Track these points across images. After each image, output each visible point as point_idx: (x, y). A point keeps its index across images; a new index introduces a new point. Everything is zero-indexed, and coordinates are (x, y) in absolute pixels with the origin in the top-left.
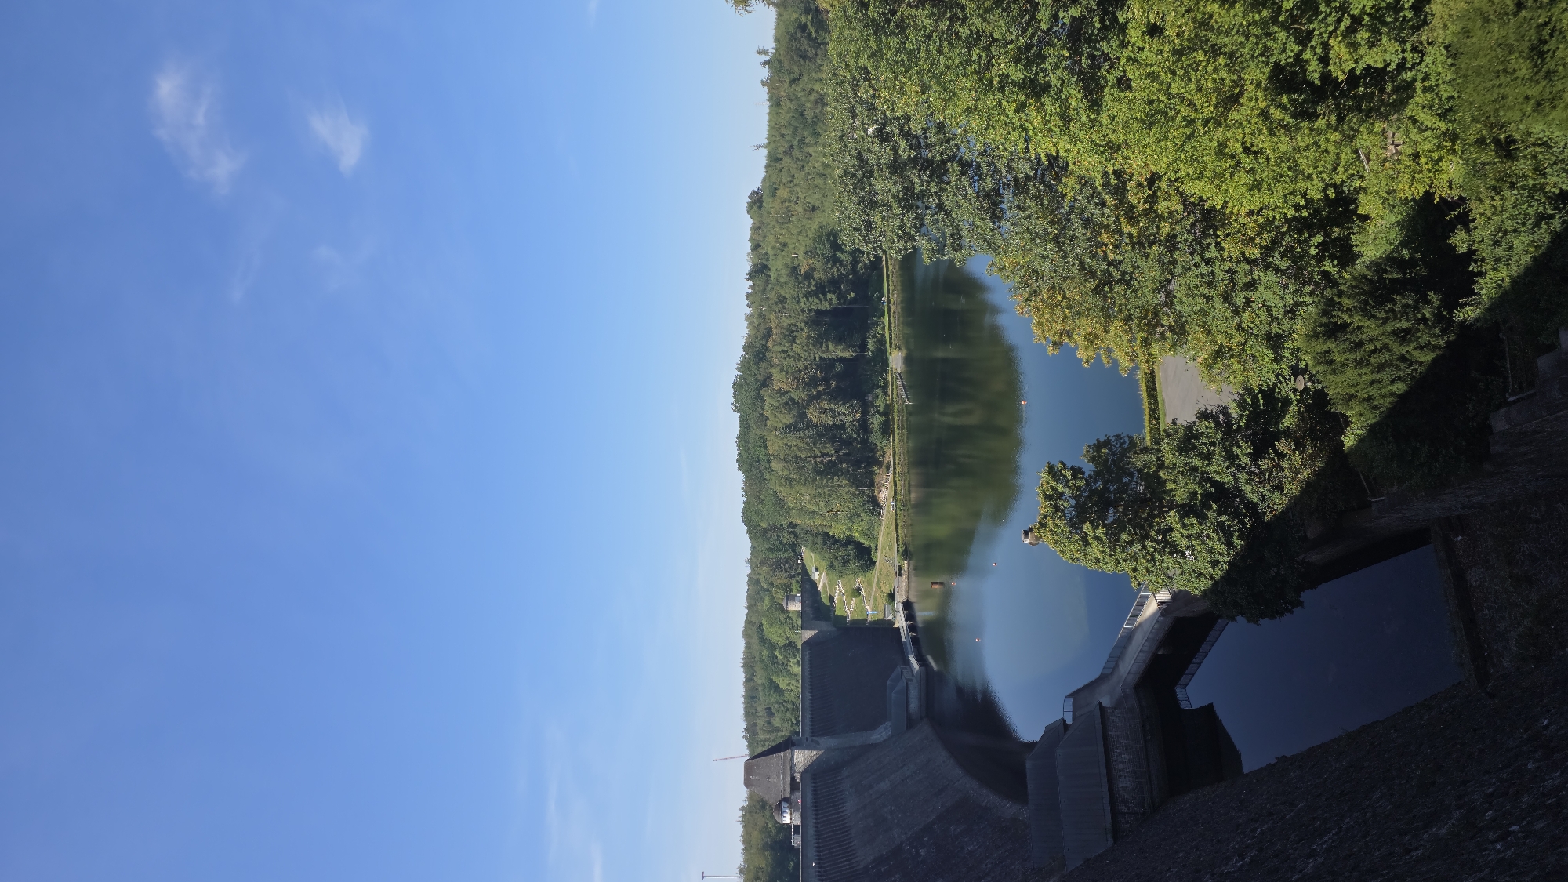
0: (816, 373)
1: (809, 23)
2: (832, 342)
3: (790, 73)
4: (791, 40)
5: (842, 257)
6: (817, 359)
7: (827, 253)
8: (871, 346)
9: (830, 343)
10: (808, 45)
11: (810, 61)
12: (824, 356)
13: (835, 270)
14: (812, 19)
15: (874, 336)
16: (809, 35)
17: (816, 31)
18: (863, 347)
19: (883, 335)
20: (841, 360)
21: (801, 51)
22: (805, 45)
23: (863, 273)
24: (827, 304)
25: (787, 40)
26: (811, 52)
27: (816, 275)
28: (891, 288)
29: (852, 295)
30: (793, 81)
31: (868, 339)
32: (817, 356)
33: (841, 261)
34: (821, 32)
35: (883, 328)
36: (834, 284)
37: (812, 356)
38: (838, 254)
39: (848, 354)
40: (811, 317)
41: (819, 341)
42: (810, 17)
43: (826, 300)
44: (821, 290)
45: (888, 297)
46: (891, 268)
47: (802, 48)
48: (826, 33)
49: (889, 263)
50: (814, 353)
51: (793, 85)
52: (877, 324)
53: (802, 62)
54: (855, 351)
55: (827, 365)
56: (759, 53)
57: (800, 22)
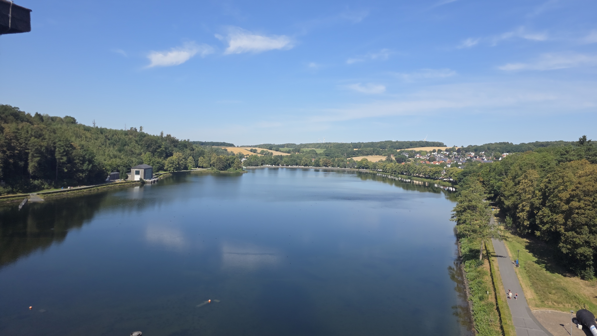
0: (17, 150)
1: (162, 149)
2: (39, 160)
3: (140, 140)
4: (155, 141)
5: (86, 165)
6: (27, 151)
7: (87, 157)
8: (36, 182)
9: (39, 158)
10: (154, 148)
11: (146, 149)
12: (30, 155)
13: (78, 161)
14: (163, 150)
15: (42, 184)
16: (157, 149)
17: (159, 152)
18: (35, 178)
19: (43, 189)
20: (27, 165)
21: (151, 145)
22: (154, 147)
23: (76, 176)
24: (59, 157)
25: (155, 140)
26: (151, 149)
27: (74, 151)
28: (75, 191)
29: (66, 170)
30: (136, 142)
31: (40, 180)
32: (30, 151)
33: (83, 164)
34: (158, 154)
35: (47, 189)
36: (70, 161)
37: (30, 148)
38: (87, 162)
39: (30, 169)
40: (51, 147)
41: (38, 151)
42: (164, 149)
43: (62, 156)
44: (67, 153)
45: (71, 190)
46: (85, 190)
47: (152, 146)
48: (158, 156)
49: (87, 189)
50: (31, 149)
51: (135, 141)
52: (50, 185)
53: (146, 146)
54: (32, 173)
55: (24, 156)
56: (141, 127)
57: (162, 145)
